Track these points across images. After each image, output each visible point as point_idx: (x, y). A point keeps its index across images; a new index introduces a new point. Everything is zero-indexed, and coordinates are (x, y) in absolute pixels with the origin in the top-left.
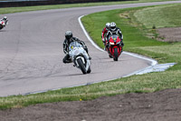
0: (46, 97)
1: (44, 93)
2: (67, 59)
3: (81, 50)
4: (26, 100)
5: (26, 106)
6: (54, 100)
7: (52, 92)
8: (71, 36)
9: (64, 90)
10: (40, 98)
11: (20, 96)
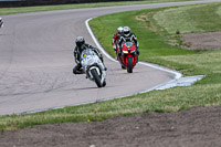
0: (46, 117)
1: (44, 112)
2: (78, 70)
3: (96, 59)
4: (22, 120)
5: (22, 128)
6: (55, 121)
7: (53, 111)
8: (83, 42)
9: (69, 109)
10: (39, 118)
11: (14, 116)
